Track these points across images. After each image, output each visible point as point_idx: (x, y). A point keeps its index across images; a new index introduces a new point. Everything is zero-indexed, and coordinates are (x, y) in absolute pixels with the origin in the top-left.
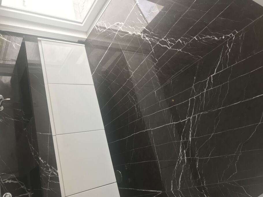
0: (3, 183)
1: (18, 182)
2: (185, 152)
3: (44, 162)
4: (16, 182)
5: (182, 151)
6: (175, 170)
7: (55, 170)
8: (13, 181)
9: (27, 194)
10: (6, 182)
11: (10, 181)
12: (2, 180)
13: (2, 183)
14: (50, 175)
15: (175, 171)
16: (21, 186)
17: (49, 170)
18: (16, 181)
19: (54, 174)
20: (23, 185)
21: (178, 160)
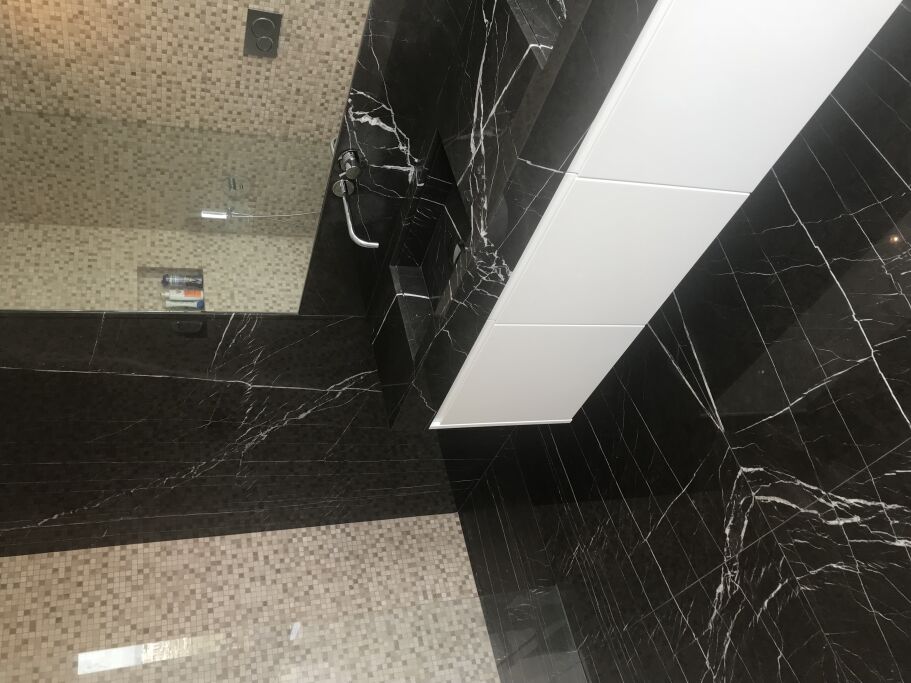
0: (353, 119)
1: (395, 131)
2: (856, 519)
3: (489, 243)
4: (388, 129)
5: (854, 510)
6: (793, 480)
7: (508, 269)
8: (381, 124)
9: (404, 169)
10: (363, 120)
11: (374, 122)
12: (353, 110)
13: (349, 120)
14: (484, 278)
15: (789, 479)
16: (400, 143)
17: (491, 265)
18: (390, 124)
19: (497, 278)
20: (404, 142)
21: (823, 493)
